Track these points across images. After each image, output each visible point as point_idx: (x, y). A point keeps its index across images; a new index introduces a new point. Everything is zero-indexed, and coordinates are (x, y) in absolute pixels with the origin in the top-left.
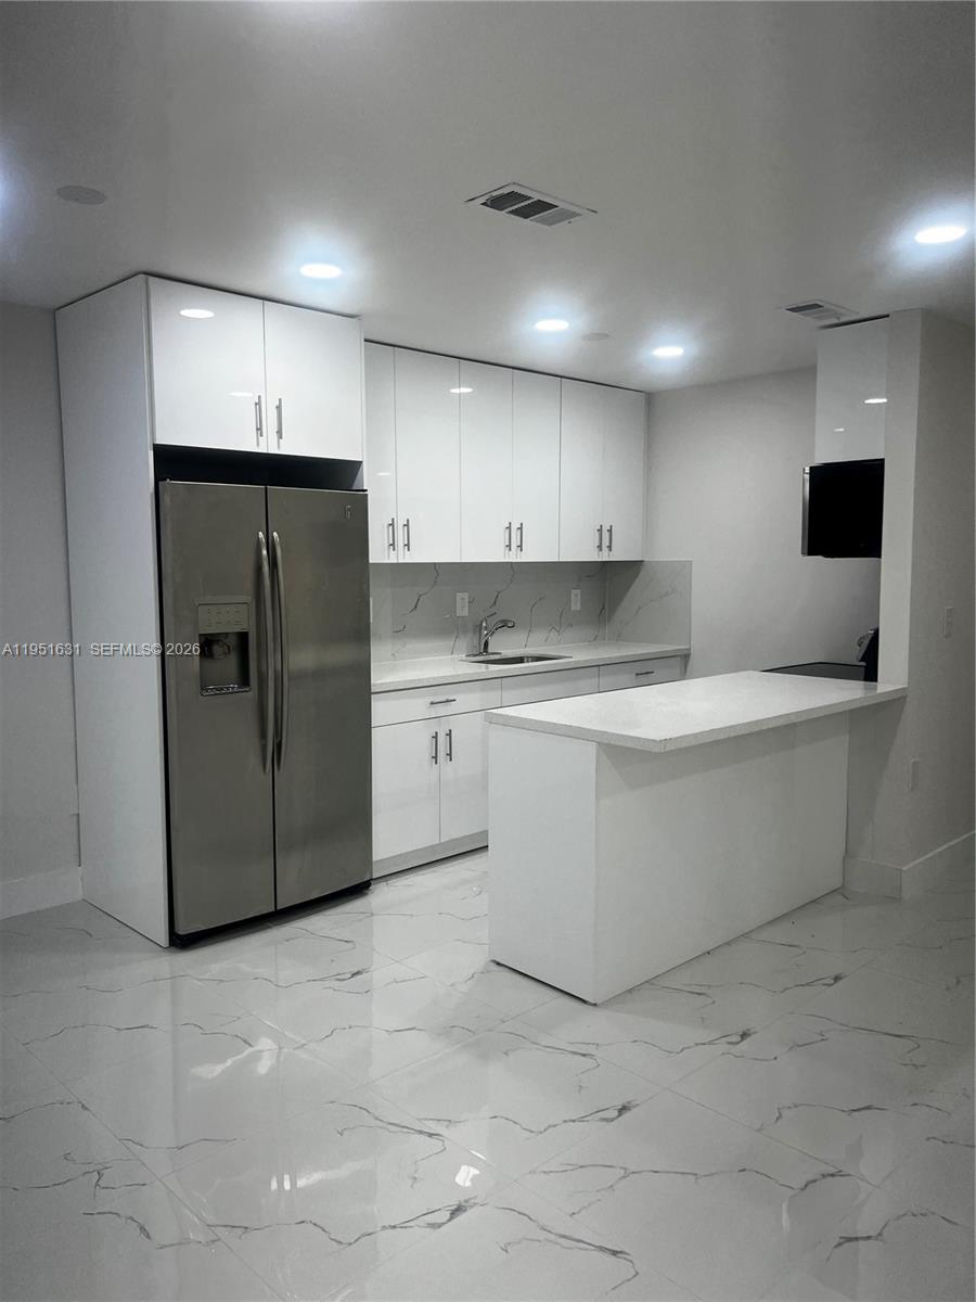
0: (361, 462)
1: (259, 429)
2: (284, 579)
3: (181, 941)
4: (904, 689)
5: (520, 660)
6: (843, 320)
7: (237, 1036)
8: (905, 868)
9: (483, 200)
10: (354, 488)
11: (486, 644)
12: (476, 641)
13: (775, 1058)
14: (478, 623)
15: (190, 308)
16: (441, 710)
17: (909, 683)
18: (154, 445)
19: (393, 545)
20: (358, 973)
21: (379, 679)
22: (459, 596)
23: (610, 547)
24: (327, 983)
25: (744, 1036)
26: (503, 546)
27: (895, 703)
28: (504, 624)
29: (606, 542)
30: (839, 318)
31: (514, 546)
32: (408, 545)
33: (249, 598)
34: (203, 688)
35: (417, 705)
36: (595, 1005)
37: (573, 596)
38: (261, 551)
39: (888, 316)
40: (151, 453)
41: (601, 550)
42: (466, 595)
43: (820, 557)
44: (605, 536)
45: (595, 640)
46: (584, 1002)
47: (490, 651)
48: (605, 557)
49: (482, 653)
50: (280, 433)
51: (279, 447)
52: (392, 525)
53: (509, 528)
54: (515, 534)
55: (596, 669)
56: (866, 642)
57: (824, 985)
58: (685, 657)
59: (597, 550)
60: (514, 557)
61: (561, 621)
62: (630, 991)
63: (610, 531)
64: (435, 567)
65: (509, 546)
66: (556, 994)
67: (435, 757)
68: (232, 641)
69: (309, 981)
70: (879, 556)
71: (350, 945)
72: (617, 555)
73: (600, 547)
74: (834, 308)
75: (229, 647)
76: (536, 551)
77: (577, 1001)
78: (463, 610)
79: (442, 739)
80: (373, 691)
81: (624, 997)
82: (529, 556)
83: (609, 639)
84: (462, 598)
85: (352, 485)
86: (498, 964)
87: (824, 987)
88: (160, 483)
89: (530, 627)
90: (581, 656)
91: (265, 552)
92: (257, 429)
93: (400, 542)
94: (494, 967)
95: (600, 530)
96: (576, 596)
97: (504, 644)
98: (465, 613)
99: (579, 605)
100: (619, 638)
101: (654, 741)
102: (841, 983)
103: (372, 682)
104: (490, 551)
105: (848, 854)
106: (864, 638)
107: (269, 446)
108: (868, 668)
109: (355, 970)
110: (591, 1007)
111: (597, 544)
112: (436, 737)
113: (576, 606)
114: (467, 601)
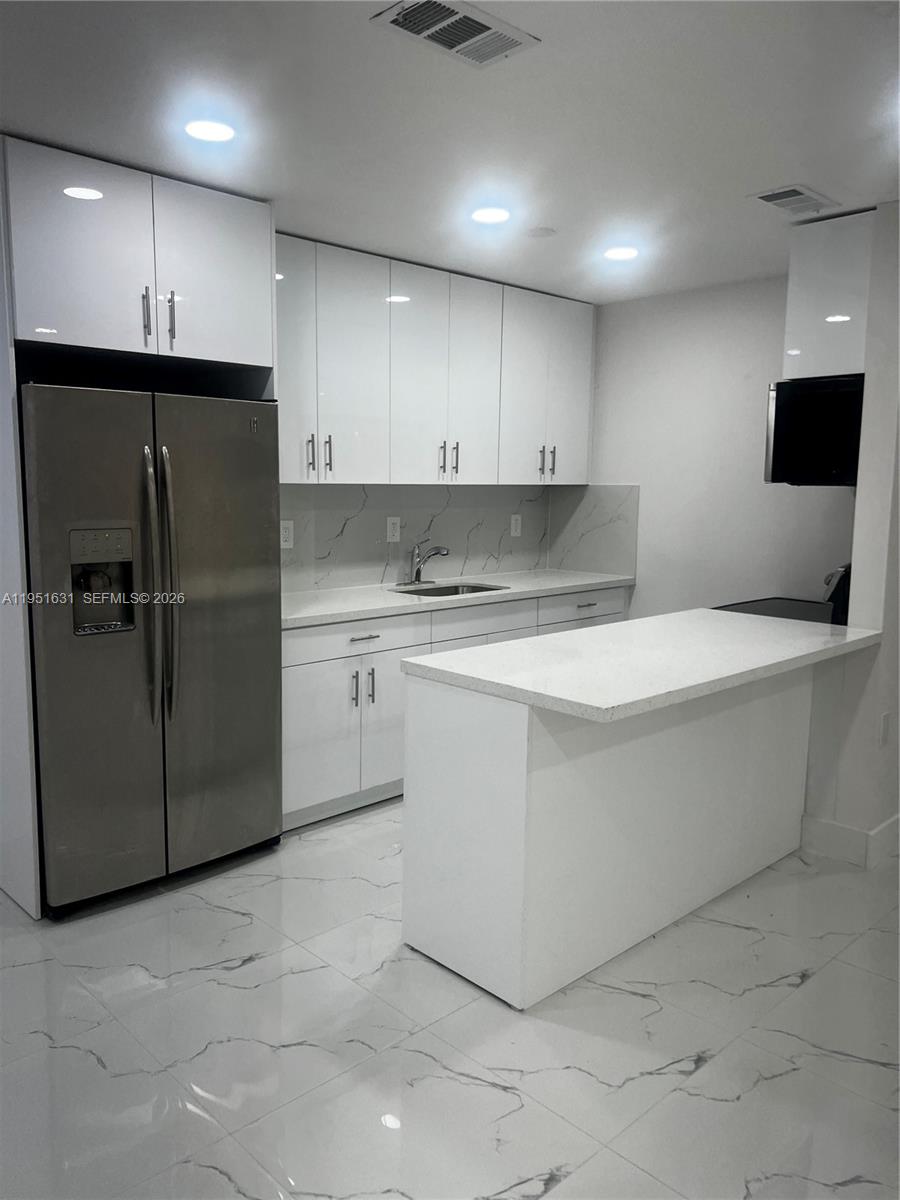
0: (271, 369)
1: (147, 327)
2: (175, 501)
3: (54, 913)
4: (877, 635)
5: (454, 590)
6: (824, 212)
7: (91, 1052)
8: (872, 833)
9: (392, 15)
10: (264, 398)
11: (418, 573)
12: (408, 570)
13: (738, 1098)
14: (411, 549)
15: (73, 187)
16: (362, 647)
17: (884, 627)
18: (15, 340)
19: (313, 464)
20: (250, 959)
21: (289, 614)
22: (390, 520)
23: (553, 470)
24: (210, 974)
25: (699, 1061)
26: (437, 468)
27: (867, 652)
28: (437, 552)
29: (548, 465)
30: (818, 212)
31: (449, 467)
32: (330, 465)
33: (134, 523)
34: (77, 626)
35: (336, 643)
36: (521, 1011)
37: (513, 522)
38: (146, 470)
39: (874, 209)
40: (12, 351)
41: (543, 473)
42: (397, 520)
43: (786, 484)
44: (547, 458)
45: (536, 568)
46: (510, 1006)
47: (422, 580)
48: (548, 480)
49: (414, 582)
50: (172, 332)
51: (172, 348)
52: (312, 441)
53: (444, 447)
54: (450, 455)
55: (535, 600)
56: (835, 581)
57: (790, 985)
58: (630, 588)
59: (539, 473)
60: (448, 479)
61: (500, 549)
62: (563, 991)
63: (553, 452)
64: (363, 488)
65: (444, 467)
66: (476, 993)
67: (356, 699)
68: (115, 572)
69: (191, 969)
70: (854, 484)
71: (247, 920)
72: (561, 479)
73: (542, 470)
74: (815, 196)
75: (110, 579)
76: (474, 473)
77: (501, 1004)
78: (394, 536)
79: (364, 678)
80: (283, 627)
81: (556, 1001)
82: (465, 478)
83: (550, 567)
84: (393, 524)
85: (261, 395)
86: (413, 949)
87: (788, 988)
88: (23, 386)
89: (467, 554)
90: (518, 586)
91: (151, 470)
92: (145, 327)
93: (322, 460)
94: (408, 954)
95: (543, 452)
96: (517, 520)
97: (439, 573)
98: (397, 539)
99: (519, 531)
100: (560, 566)
101: (598, 708)
102: (809, 983)
103: (283, 617)
104: (423, 472)
105: (807, 814)
106: (832, 575)
107: (159, 346)
108: (836, 609)
109: (247, 955)
110: (517, 1013)
111: (539, 466)
112: (356, 677)
113: (516, 531)
114: (399, 524)
